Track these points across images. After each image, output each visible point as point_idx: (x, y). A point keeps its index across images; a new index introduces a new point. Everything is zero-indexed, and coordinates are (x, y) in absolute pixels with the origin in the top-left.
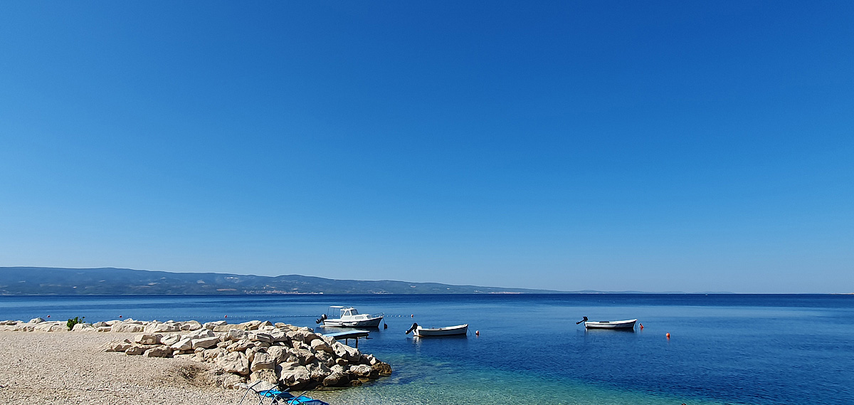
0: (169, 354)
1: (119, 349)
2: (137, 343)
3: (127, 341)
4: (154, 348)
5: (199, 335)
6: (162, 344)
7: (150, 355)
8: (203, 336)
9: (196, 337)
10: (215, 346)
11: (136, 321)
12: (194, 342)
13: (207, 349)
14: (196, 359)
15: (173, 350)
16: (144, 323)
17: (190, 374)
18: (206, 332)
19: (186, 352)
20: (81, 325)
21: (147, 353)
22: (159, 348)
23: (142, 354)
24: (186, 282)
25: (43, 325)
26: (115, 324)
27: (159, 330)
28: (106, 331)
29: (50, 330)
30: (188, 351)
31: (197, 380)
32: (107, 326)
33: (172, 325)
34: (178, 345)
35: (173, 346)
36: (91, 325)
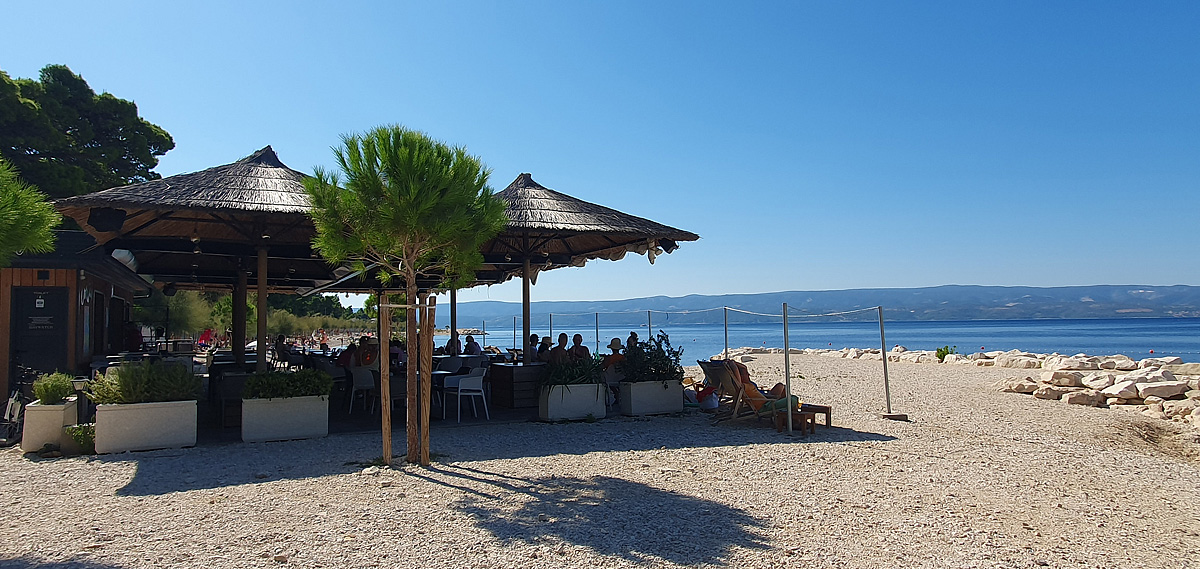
0: (1101, 401)
1: (1020, 390)
2: (1045, 382)
3: (1029, 379)
4: (1075, 392)
5: (1148, 377)
6: (1085, 387)
7: (1072, 401)
8: (1155, 379)
9: (1143, 380)
10: (1181, 397)
11: (1025, 353)
12: (1141, 387)
13: (1167, 399)
14: (1152, 413)
15: (1106, 397)
16: (1039, 356)
17: (1151, 434)
18: (1159, 373)
19: (1129, 402)
20: (954, 356)
21: (1066, 397)
22: (1083, 392)
23: (1059, 398)
24: (1062, 300)
25: (908, 355)
26: (998, 357)
27: (1066, 367)
28: (987, 364)
29: (918, 361)
30: (1132, 399)
31: (1164, 446)
32: (988, 358)
33: (1085, 360)
34: (1114, 390)
35: (1105, 391)
36: (966, 356)
